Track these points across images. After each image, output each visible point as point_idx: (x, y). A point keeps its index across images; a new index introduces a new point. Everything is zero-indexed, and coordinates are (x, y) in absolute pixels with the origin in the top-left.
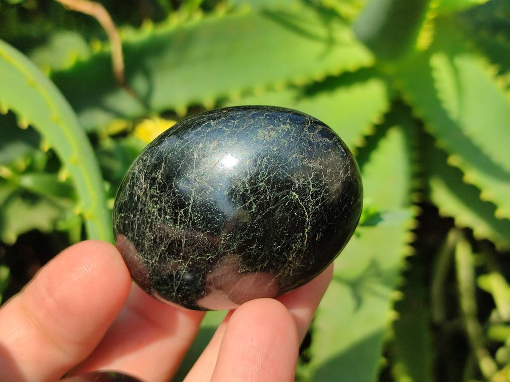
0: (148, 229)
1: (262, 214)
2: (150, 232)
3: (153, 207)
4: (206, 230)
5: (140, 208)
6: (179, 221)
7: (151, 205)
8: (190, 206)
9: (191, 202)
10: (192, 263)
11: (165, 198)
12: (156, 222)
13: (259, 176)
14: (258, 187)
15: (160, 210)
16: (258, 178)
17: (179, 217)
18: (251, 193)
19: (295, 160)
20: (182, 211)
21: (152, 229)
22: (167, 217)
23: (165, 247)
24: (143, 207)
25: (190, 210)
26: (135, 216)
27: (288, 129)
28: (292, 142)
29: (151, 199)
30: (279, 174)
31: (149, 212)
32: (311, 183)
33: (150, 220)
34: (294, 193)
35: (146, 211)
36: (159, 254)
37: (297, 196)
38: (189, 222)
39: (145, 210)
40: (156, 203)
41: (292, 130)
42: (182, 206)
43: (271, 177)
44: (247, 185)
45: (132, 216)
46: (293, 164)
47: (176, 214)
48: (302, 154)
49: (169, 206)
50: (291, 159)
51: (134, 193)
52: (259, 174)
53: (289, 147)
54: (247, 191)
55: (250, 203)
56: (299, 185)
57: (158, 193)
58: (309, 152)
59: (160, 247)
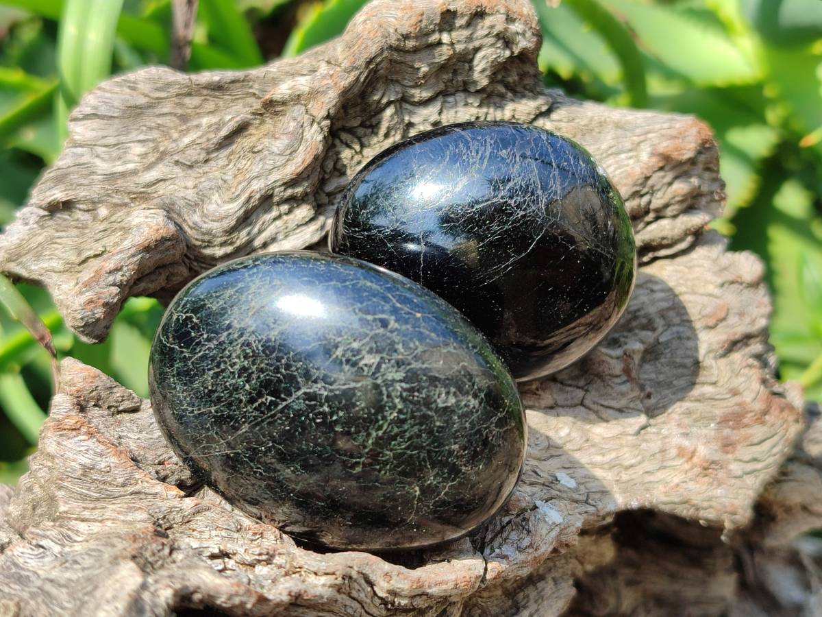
0: (212, 372)
1: (360, 483)
2: (212, 378)
3: (238, 357)
4: (280, 444)
5: (222, 339)
6: (256, 404)
7: (238, 352)
8: (284, 403)
9: (290, 400)
10: (234, 456)
11: (262, 362)
12: (229, 377)
13: (393, 443)
14: (382, 453)
15: (244, 369)
16: (390, 444)
17: (260, 401)
18: (367, 453)
19: (450, 453)
20: (270, 398)
21: (217, 377)
22: (247, 387)
23: (216, 412)
24: (227, 342)
25: (280, 407)
26: (209, 340)
27: (474, 408)
28: (466, 428)
29: (243, 344)
30: (419, 457)
31: (230, 356)
32: (447, 489)
33: (222, 366)
34: (417, 488)
35: (227, 352)
36: (203, 410)
37: (418, 493)
38: (268, 418)
39: (225, 349)
40: (246, 357)
41: (477, 411)
42: (275, 393)
43: (405, 453)
44: (370, 442)
45: (205, 336)
46: (444, 456)
47: (260, 395)
48: (464, 450)
49: (259, 377)
50: (447, 448)
51: (229, 312)
52: (396, 440)
53: (456, 431)
54: (365, 447)
55: (357, 463)
56: (431, 483)
57: (258, 349)
58: (475, 451)
59: (210, 406)
